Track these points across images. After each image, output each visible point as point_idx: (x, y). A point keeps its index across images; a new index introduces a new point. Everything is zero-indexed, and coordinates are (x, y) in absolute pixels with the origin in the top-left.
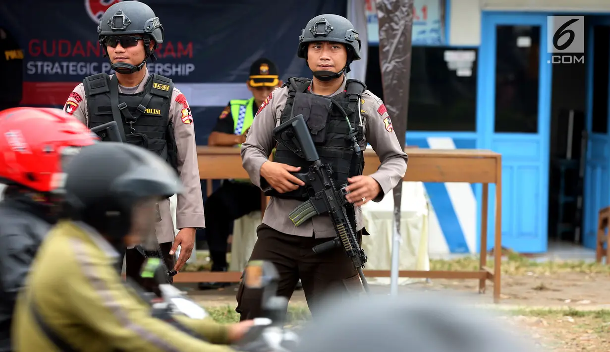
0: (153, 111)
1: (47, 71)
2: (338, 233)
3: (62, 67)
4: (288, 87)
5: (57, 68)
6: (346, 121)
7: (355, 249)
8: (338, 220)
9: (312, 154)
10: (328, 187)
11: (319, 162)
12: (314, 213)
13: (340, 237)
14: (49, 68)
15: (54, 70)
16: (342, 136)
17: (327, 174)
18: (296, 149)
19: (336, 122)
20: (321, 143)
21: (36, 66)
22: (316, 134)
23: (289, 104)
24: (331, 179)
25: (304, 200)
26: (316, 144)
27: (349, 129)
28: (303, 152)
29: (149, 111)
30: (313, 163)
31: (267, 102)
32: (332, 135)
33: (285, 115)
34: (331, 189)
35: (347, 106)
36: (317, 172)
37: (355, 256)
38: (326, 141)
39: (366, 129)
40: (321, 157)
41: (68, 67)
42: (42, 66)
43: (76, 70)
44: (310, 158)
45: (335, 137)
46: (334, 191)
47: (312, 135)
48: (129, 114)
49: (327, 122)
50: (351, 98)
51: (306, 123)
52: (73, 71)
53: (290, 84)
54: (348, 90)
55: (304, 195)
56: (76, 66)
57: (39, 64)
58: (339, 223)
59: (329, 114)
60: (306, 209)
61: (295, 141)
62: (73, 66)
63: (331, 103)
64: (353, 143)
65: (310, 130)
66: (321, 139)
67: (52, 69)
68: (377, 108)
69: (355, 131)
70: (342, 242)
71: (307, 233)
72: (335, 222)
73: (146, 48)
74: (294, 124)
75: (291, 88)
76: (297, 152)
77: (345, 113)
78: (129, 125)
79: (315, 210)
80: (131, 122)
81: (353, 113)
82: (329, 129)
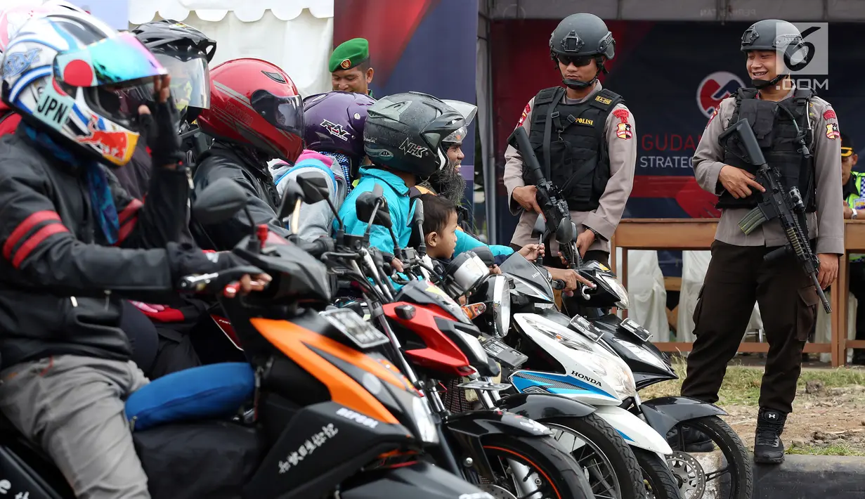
0: (585, 121)
1: (659, 164)
2: (788, 238)
3: (673, 161)
4: (736, 97)
5: (669, 162)
6: (794, 124)
7: (806, 253)
8: (788, 225)
9: (759, 158)
10: (776, 192)
11: (766, 166)
12: (763, 219)
13: (790, 242)
14: (661, 162)
15: (666, 164)
16: (790, 140)
17: (775, 178)
18: (742, 154)
19: (784, 126)
20: (769, 148)
21: (649, 160)
22: (763, 138)
23: (737, 112)
24: (779, 183)
25: (751, 207)
26: (762, 149)
27: (797, 132)
28: (749, 156)
29: (581, 121)
30: (759, 167)
31: (715, 113)
32: (779, 139)
33: (732, 122)
34: (779, 193)
35: (794, 110)
36: (764, 176)
37: (807, 261)
38: (773, 146)
39: (815, 132)
40: (768, 161)
41: (679, 160)
42: (655, 160)
43: (687, 164)
44: (757, 162)
45: (782, 142)
46: (782, 194)
47: (758, 140)
48: (558, 124)
49: (774, 126)
50: (799, 102)
51: (752, 128)
52: (684, 164)
53: (737, 94)
54: (796, 95)
55: (752, 202)
56: (687, 160)
57: (652, 158)
58: (789, 227)
59: (775, 118)
60: (755, 216)
61: (740, 146)
62: (684, 160)
63: (777, 107)
64: (801, 146)
65: (756, 135)
66: (769, 143)
67: (664, 163)
68: (824, 111)
69: (803, 134)
70: (793, 247)
71: (758, 242)
72: (785, 226)
73: (597, 65)
74: (738, 128)
75: (739, 98)
76: (744, 158)
77: (792, 115)
78: (557, 133)
79: (764, 216)
80: (560, 131)
81: (801, 116)
82: (776, 134)
